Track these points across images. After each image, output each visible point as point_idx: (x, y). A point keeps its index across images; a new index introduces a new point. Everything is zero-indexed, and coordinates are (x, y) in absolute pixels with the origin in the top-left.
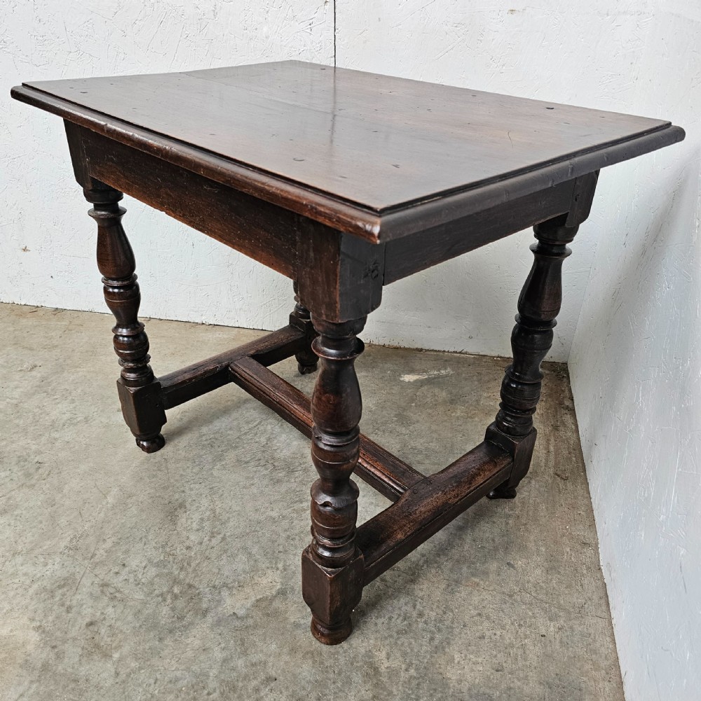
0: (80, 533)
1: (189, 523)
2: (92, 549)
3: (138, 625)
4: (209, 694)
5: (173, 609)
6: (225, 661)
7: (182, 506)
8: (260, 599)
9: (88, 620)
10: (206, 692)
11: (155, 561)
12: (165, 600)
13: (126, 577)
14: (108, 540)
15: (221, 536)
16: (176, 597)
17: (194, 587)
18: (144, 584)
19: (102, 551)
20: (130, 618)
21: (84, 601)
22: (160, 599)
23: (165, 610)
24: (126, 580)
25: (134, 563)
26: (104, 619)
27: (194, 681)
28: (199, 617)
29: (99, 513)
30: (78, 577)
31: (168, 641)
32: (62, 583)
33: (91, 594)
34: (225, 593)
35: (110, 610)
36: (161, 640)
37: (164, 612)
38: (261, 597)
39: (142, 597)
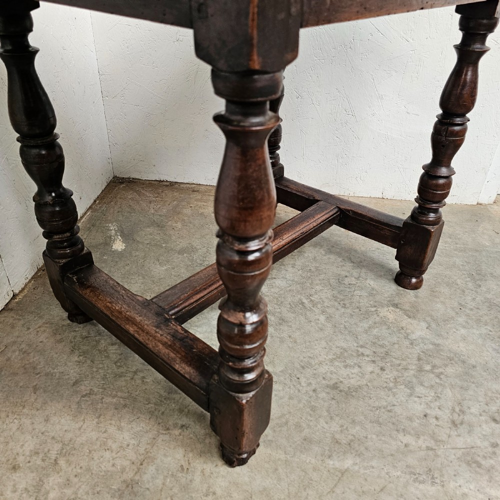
0: (408, 477)
1: (354, 376)
2: (422, 453)
3: (473, 385)
4: (491, 331)
5: (446, 366)
6: (464, 327)
7: (335, 387)
8: (407, 316)
9: (493, 425)
10: (490, 333)
11: (409, 391)
12: (442, 373)
13: (437, 409)
14: (405, 442)
15: (359, 349)
16: (434, 367)
17: (419, 356)
18: (436, 393)
19: (419, 442)
20: (471, 393)
21: (480, 435)
22: (442, 376)
23: (450, 370)
24: (439, 408)
25: (418, 408)
26: (484, 411)
27: (488, 340)
28: (442, 348)
29: (373, 467)
30: (459, 453)
31: (472, 361)
32: (474, 465)
33: (469, 432)
34: (413, 337)
35: (473, 410)
36: (474, 367)
37: (452, 370)
38: (405, 316)
39: (448, 390)
